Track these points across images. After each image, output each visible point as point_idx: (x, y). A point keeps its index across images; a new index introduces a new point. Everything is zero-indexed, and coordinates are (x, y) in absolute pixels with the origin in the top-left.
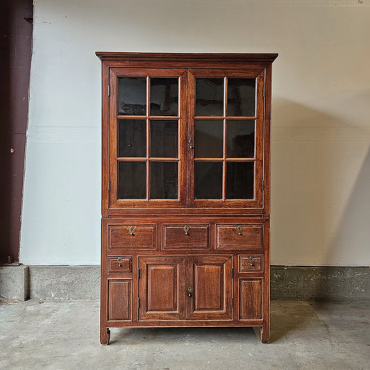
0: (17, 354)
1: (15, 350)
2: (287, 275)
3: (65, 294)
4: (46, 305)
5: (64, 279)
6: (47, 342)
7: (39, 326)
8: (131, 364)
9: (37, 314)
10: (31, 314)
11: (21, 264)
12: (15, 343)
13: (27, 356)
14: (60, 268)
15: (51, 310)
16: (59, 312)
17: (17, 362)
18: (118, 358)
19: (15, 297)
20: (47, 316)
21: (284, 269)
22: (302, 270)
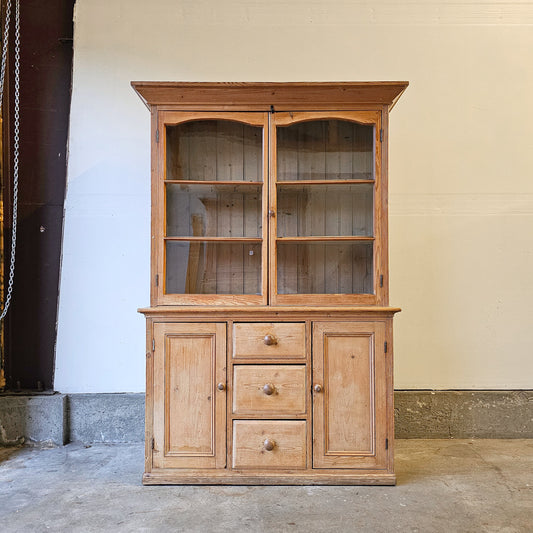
0: (75, 511)
1: (71, 505)
2: (435, 402)
3: (121, 434)
4: (94, 450)
5: (119, 413)
6: (113, 496)
7: (94, 476)
8: (240, 519)
9: (87, 461)
10: (78, 462)
11: (56, 393)
12: (68, 498)
13: (90, 513)
14: (113, 397)
15: (105, 456)
16: (117, 458)
17: (79, 521)
18: (219, 512)
19: (49, 440)
20: (102, 463)
21: (430, 394)
22: (456, 396)
